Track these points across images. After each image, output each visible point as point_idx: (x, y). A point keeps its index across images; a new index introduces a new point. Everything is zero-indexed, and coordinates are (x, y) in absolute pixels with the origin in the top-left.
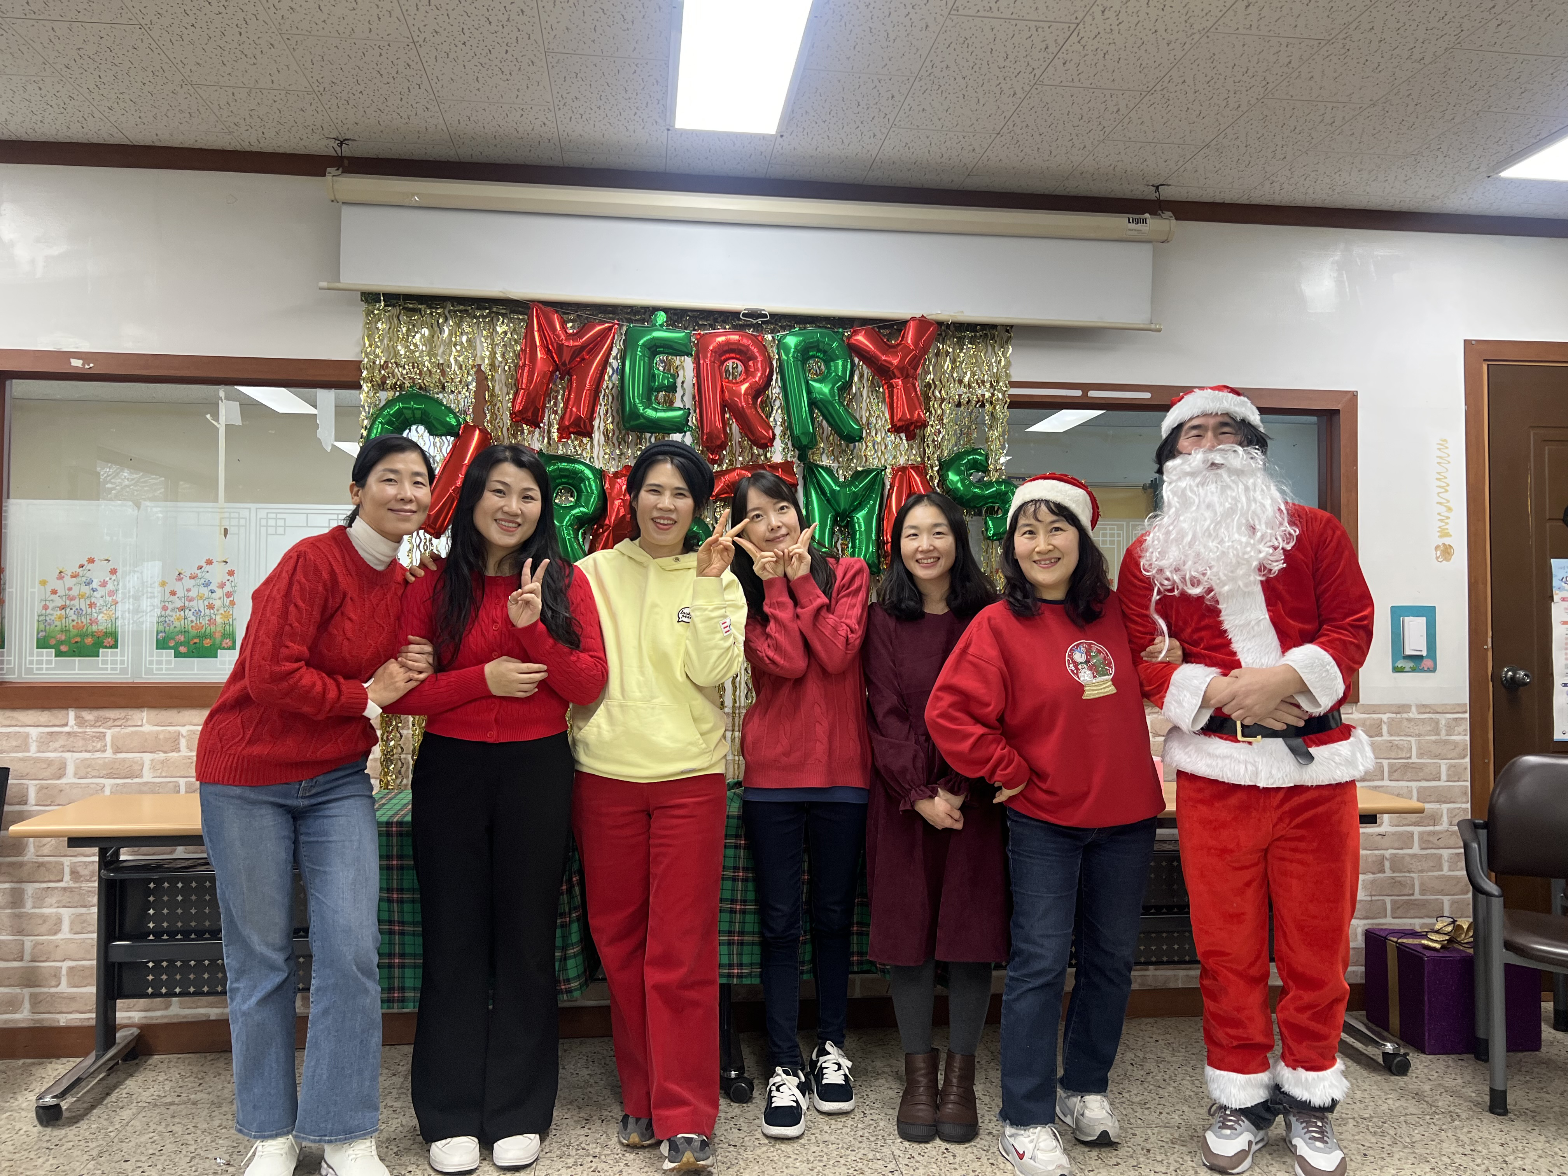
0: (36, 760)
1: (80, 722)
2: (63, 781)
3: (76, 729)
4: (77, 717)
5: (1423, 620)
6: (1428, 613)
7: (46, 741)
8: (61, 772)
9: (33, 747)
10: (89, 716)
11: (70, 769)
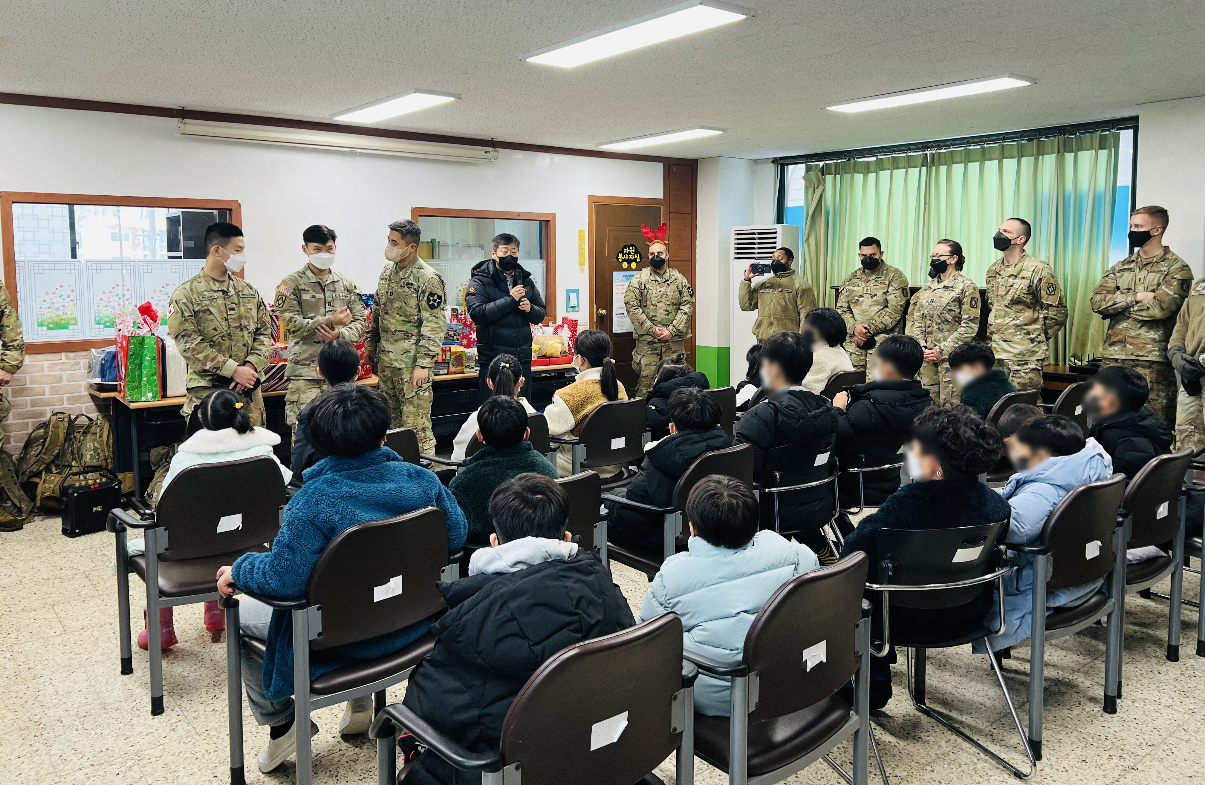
0: (48, 376)
1: (68, 358)
2: (62, 384)
3: (66, 361)
4: (66, 356)
5: (575, 294)
6: (577, 291)
7: (51, 368)
8: (60, 380)
9: (46, 370)
10: (71, 355)
11: (65, 379)
